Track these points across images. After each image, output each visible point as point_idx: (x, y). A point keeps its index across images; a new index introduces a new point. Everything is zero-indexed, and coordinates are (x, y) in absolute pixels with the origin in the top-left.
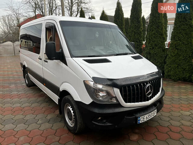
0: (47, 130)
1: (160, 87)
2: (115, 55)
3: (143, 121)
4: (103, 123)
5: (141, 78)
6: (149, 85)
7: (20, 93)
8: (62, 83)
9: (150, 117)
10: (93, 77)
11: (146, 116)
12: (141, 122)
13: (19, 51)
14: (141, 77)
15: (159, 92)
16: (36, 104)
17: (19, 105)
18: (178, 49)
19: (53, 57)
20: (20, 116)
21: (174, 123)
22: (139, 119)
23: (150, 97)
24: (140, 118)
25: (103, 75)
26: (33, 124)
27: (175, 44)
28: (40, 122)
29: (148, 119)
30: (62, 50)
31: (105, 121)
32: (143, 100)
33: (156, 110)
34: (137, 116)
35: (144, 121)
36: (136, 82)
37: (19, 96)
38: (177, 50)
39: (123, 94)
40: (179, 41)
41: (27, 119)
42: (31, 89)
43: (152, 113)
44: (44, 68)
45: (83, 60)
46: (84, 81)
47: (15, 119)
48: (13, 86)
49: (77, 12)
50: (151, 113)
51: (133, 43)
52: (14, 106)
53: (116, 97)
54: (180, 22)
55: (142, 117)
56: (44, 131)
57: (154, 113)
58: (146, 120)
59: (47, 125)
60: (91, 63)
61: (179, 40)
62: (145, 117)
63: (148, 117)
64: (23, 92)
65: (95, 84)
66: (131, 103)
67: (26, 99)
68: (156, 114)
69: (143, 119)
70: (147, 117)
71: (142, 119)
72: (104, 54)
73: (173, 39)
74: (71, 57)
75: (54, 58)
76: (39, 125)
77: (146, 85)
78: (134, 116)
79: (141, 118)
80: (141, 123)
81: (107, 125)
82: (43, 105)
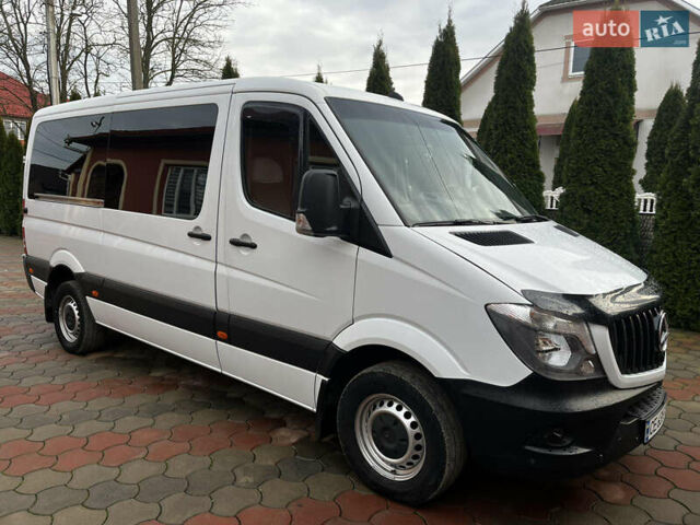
0: (299, 505)
3: (653, 434)
6: (664, 312)
8: (352, 322)
11: (658, 416)
18: (588, 211)
19: (331, 225)
22: (648, 427)
24: (649, 422)
27: (582, 197)
34: (643, 416)
35: (655, 432)
38: (586, 216)
40: (592, 188)
44: (222, 270)
45: (450, 233)
46: (486, 305)
49: (169, 73)
53: (596, 357)
54: (596, 128)
61: (593, 183)
69: (654, 425)
70: (659, 421)
71: (652, 427)
73: (572, 180)
74: (409, 226)
78: (635, 417)
79: (651, 421)
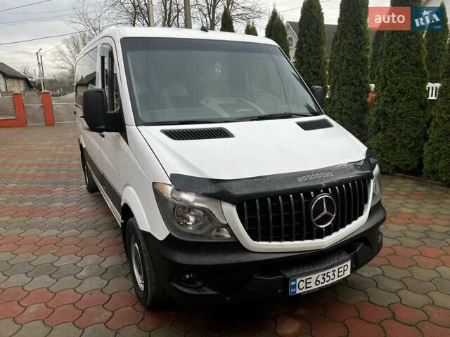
0: (91, 294)
1: (366, 202)
2: (252, 120)
3: (304, 290)
4: (195, 289)
5: (300, 180)
6: (323, 196)
7: (68, 205)
8: (125, 187)
9: (327, 279)
10: (172, 175)
11: (314, 277)
12: (298, 292)
13: (75, 113)
14: (303, 175)
15: (361, 214)
16: (91, 232)
17: (55, 232)
19: (101, 125)
20: (47, 258)
21: (409, 297)
22: (293, 283)
23: (325, 228)
24: (295, 280)
25: (198, 171)
26: (67, 278)
28: (83, 273)
29: (321, 285)
30: (121, 109)
31: (200, 284)
32: (305, 235)
33: (349, 263)
34: (288, 275)
35: (309, 289)
36: (283, 188)
37: (63, 212)
39: (246, 218)
41: (59, 265)
42: (95, 196)
43: (336, 268)
44: (101, 150)
45: (162, 131)
46: (154, 183)
47: (34, 263)
48: (60, 189)
50: (331, 270)
51: (317, 87)
52: (46, 233)
53: (227, 226)
55: (304, 279)
56: (85, 295)
57: (342, 269)
58: (314, 287)
59: (97, 283)
60: (179, 139)
62: (313, 280)
63: (320, 279)
64: (75, 203)
65: (175, 191)
66: (270, 242)
67: (76, 219)
68: (348, 273)
69: (307, 283)
70: (316, 281)
71: (302, 285)
72: (226, 116)
74: (137, 126)
75: (103, 127)
76: (80, 281)
77: (315, 196)
78: (281, 274)
79: (298, 280)
80: (300, 294)
81: (205, 293)
82: (105, 235)
